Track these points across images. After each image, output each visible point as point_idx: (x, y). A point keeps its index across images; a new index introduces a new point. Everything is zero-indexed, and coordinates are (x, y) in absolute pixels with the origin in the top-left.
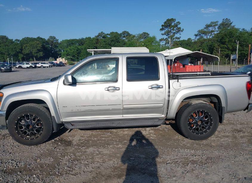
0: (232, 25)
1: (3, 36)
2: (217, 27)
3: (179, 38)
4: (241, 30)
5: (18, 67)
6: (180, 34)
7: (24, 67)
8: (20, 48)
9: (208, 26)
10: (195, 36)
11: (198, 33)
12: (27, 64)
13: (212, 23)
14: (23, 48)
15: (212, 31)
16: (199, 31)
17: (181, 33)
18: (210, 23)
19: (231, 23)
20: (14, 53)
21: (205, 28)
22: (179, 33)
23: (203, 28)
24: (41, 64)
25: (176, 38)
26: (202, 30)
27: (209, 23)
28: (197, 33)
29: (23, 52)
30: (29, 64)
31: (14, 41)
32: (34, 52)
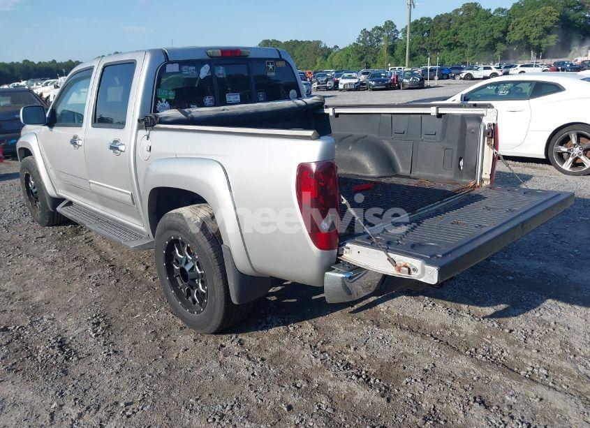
1: (472, 3)
5: (463, 77)
7: (478, 77)
8: (502, 29)
12: (485, 68)
14: (510, 27)
20: (487, 42)
24: (522, 66)
29: (507, 38)
30: (490, 68)
31: (492, 12)
32: (532, 37)
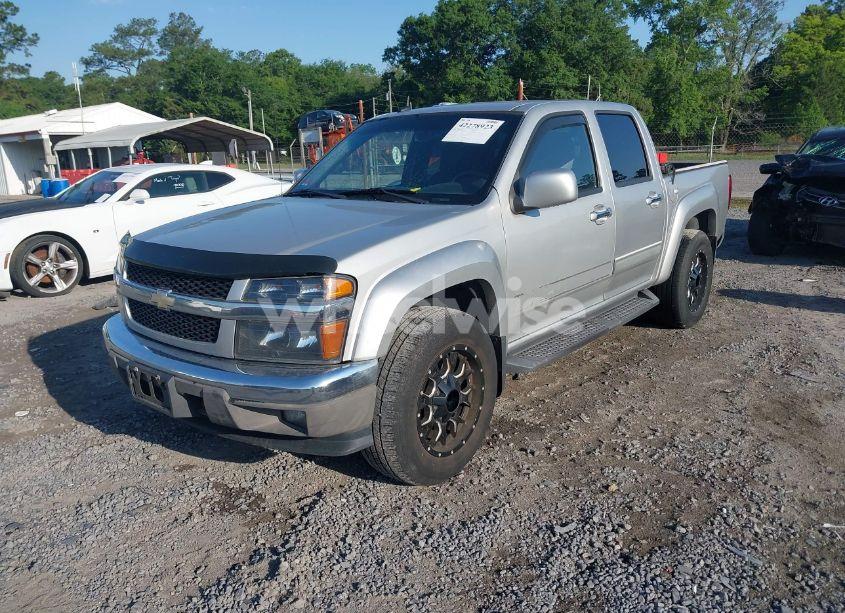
0: (203, 36)
2: (154, 39)
3: (22, 70)
4: (234, 56)
6: (27, 55)
9: (123, 33)
10: (84, 66)
11: (91, 53)
13: (135, 22)
15: (142, 53)
16: (97, 48)
17: (31, 49)
18: (130, 23)
19: (198, 32)
21: (115, 39)
22: (22, 48)
23: (109, 38)
25: (13, 68)
26: (104, 44)
27: (126, 23)
28: (88, 55)
